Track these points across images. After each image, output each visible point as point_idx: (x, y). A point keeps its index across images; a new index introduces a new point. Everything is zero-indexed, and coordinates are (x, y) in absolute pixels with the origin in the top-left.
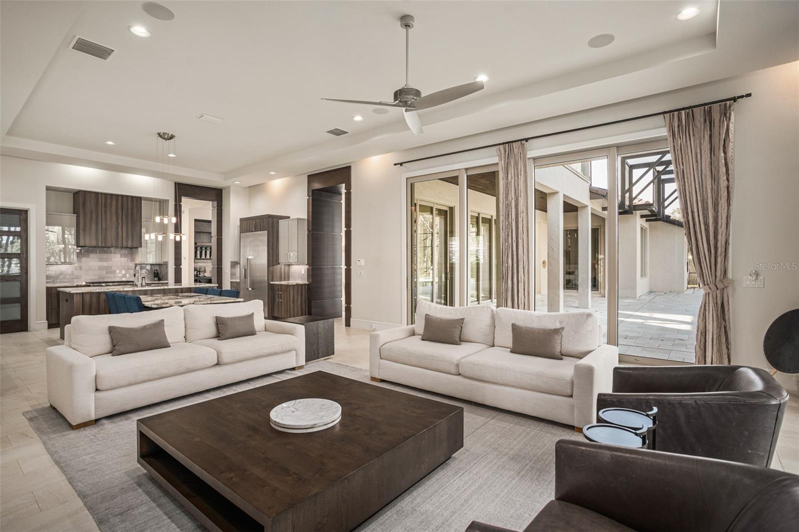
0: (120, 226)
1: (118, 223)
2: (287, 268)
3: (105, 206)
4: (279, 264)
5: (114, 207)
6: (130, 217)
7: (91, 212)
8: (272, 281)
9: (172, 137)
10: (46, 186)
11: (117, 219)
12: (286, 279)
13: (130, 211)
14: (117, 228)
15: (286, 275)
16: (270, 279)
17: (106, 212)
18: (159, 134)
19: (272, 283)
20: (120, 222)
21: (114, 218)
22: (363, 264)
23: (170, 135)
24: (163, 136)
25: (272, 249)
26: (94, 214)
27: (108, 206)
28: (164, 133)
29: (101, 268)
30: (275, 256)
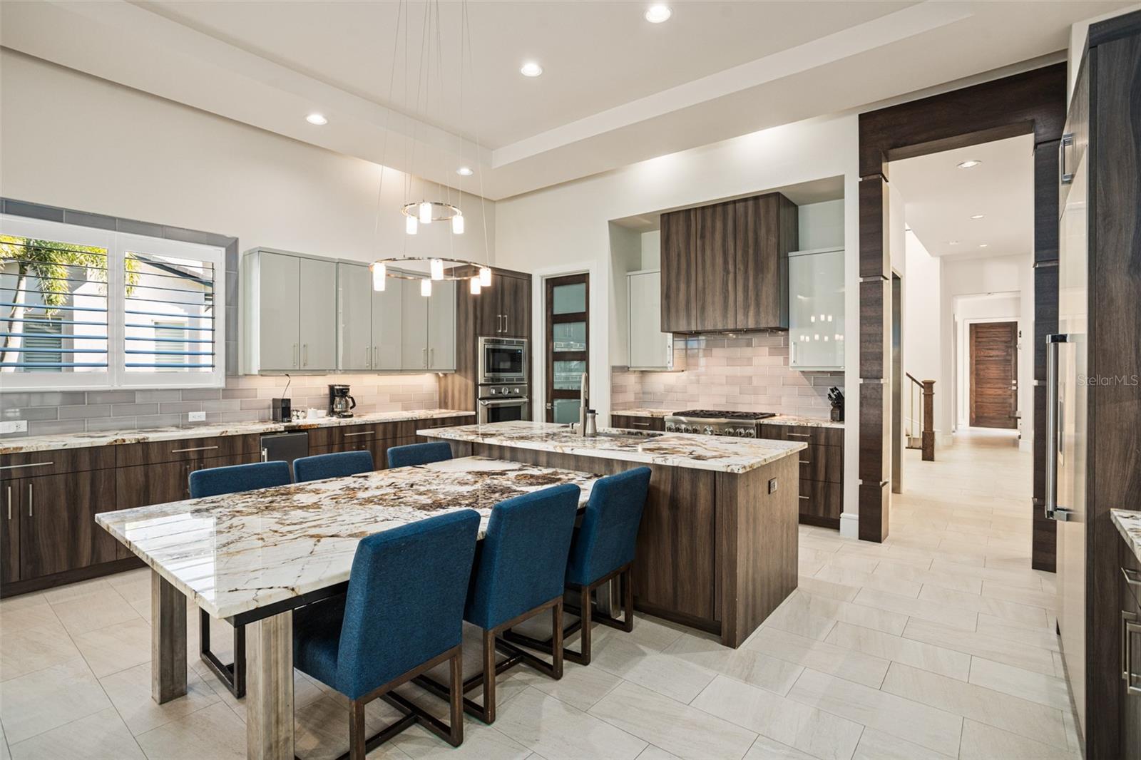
0: (731, 276)
1: (726, 271)
3: (703, 237)
5: (718, 236)
6: (751, 251)
7: (679, 255)
10: (610, 220)
11: (726, 262)
13: (751, 234)
14: (725, 284)
17: (703, 250)
20: (731, 267)
21: (719, 260)
26: (683, 260)
27: (708, 235)
29: (731, 380)
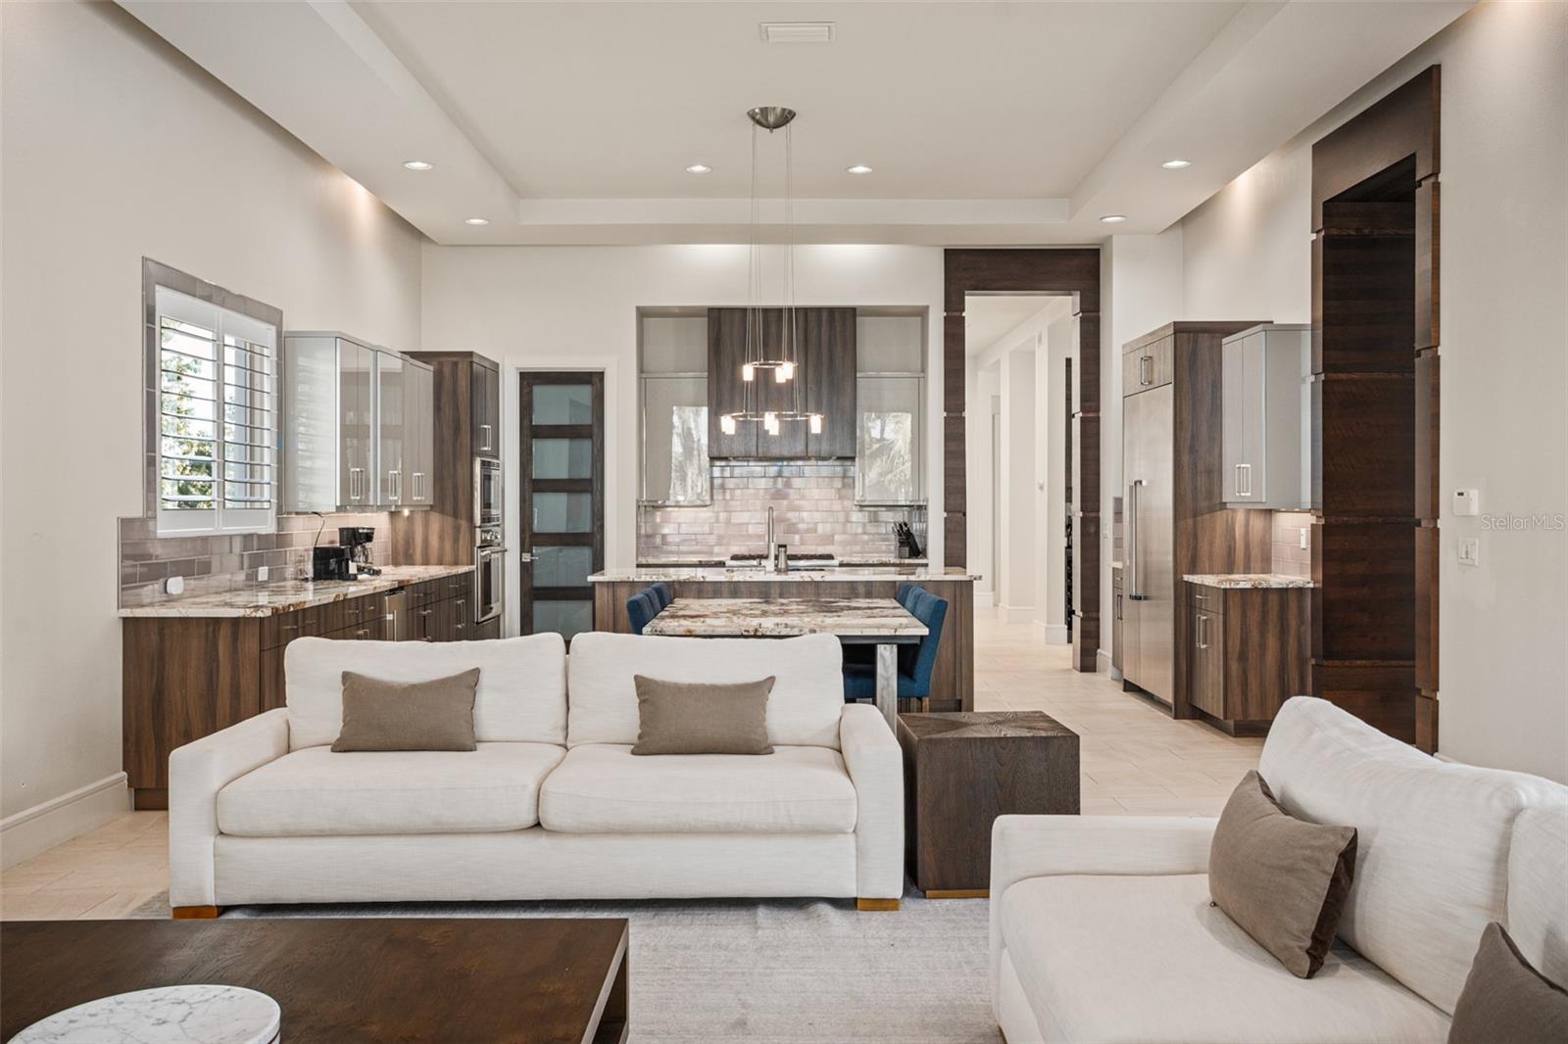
2: (1257, 523)
4: (1223, 506)
8: (1193, 571)
9: (786, 117)
10: (638, 308)
12: (1256, 563)
15: (1255, 552)
16: (1185, 563)
18: (752, 116)
19: (1186, 578)
22: (1475, 510)
23: (779, 111)
24: (763, 121)
25: (1193, 450)
28: (762, 110)
30: (1202, 480)
